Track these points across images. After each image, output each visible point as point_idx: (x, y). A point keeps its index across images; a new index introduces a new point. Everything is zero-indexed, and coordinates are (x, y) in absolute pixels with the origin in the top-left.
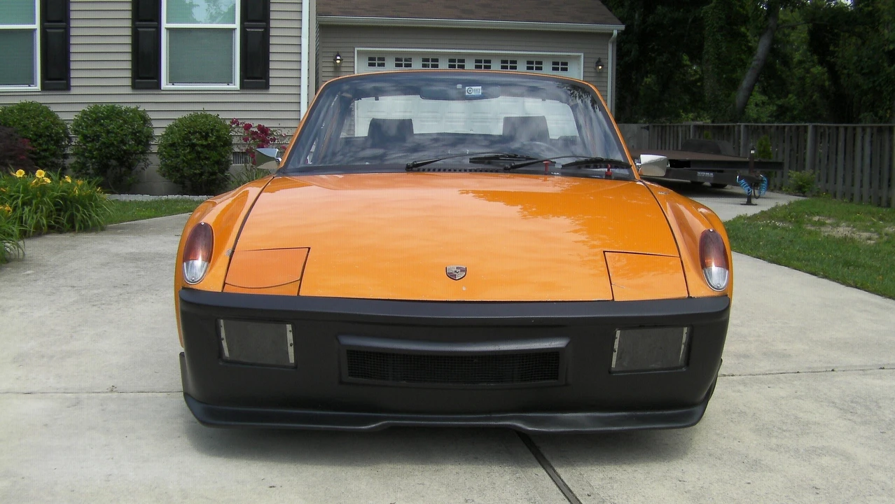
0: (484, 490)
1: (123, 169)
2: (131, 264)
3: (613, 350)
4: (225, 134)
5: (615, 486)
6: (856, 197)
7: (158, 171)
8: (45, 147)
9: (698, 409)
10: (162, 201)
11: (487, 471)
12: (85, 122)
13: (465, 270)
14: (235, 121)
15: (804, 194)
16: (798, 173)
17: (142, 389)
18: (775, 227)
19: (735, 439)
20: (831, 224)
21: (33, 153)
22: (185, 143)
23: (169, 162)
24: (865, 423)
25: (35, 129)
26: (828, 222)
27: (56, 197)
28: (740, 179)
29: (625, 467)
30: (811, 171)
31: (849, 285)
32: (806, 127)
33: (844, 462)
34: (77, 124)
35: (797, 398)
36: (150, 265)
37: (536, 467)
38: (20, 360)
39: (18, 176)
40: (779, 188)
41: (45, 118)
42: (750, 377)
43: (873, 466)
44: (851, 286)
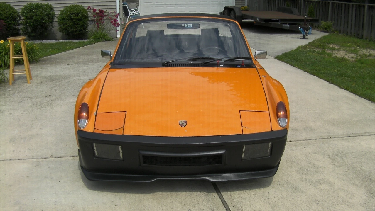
0: (195, 205)
1: (43, 29)
2: (51, 83)
3: (242, 152)
4: (85, 14)
5: (243, 201)
6: (349, 33)
7: (58, 30)
8: (10, 22)
9: (275, 169)
10: (60, 43)
11: (196, 195)
12: (26, 11)
13: (186, 122)
14: (89, 8)
15: (327, 32)
16: (325, 22)
17: (62, 155)
18: (314, 52)
19: (289, 176)
20: (337, 49)
21: (5, 25)
22: (69, 18)
23: (62, 26)
24: (340, 166)
25: (5, 15)
26: (336, 48)
27: (18, 50)
28: (300, 28)
29: (247, 191)
30: (331, 21)
31: (341, 88)
32: (329, 3)
33: (330, 187)
34: (23, 12)
35: (315, 153)
36: (58, 83)
37: (214, 192)
38: (13, 140)
39: (1, 43)
40: (317, 28)
41: (9, 10)
42: (297, 142)
43: (340, 189)
44: (342, 88)
